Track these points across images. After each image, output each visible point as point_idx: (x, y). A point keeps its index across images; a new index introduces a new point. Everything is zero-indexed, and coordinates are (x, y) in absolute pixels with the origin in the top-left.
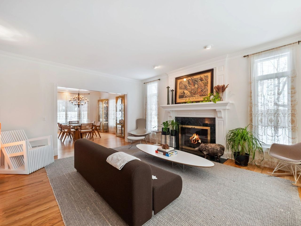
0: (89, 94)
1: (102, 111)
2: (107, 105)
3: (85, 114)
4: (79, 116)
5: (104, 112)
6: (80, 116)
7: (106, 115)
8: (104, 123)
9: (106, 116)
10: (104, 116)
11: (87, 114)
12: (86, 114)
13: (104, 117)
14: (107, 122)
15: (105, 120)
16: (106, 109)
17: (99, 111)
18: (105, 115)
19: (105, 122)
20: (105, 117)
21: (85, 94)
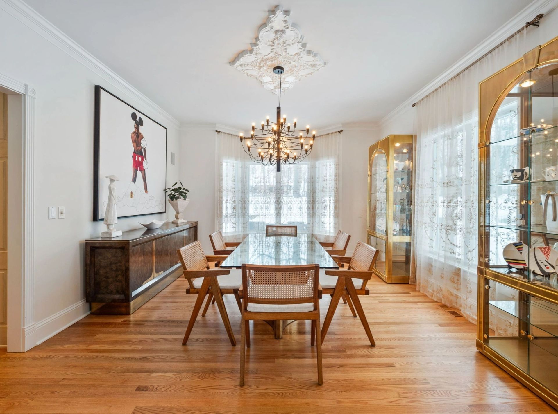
0: (340, 132)
1: (383, 190)
2: (407, 163)
3: (328, 202)
4: (310, 206)
5: (395, 193)
6: (313, 208)
7: (402, 204)
8: (394, 243)
9: (402, 211)
10: (394, 208)
11: (332, 201)
12: (330, 203)
13: (395, 214)
14: (406, 239)
15: (397, 228)
16: (402, 179)
17: (372, 190)
18: (398, 208)
19: (398, 239)
20: (399, 216)
21: (328, 134)
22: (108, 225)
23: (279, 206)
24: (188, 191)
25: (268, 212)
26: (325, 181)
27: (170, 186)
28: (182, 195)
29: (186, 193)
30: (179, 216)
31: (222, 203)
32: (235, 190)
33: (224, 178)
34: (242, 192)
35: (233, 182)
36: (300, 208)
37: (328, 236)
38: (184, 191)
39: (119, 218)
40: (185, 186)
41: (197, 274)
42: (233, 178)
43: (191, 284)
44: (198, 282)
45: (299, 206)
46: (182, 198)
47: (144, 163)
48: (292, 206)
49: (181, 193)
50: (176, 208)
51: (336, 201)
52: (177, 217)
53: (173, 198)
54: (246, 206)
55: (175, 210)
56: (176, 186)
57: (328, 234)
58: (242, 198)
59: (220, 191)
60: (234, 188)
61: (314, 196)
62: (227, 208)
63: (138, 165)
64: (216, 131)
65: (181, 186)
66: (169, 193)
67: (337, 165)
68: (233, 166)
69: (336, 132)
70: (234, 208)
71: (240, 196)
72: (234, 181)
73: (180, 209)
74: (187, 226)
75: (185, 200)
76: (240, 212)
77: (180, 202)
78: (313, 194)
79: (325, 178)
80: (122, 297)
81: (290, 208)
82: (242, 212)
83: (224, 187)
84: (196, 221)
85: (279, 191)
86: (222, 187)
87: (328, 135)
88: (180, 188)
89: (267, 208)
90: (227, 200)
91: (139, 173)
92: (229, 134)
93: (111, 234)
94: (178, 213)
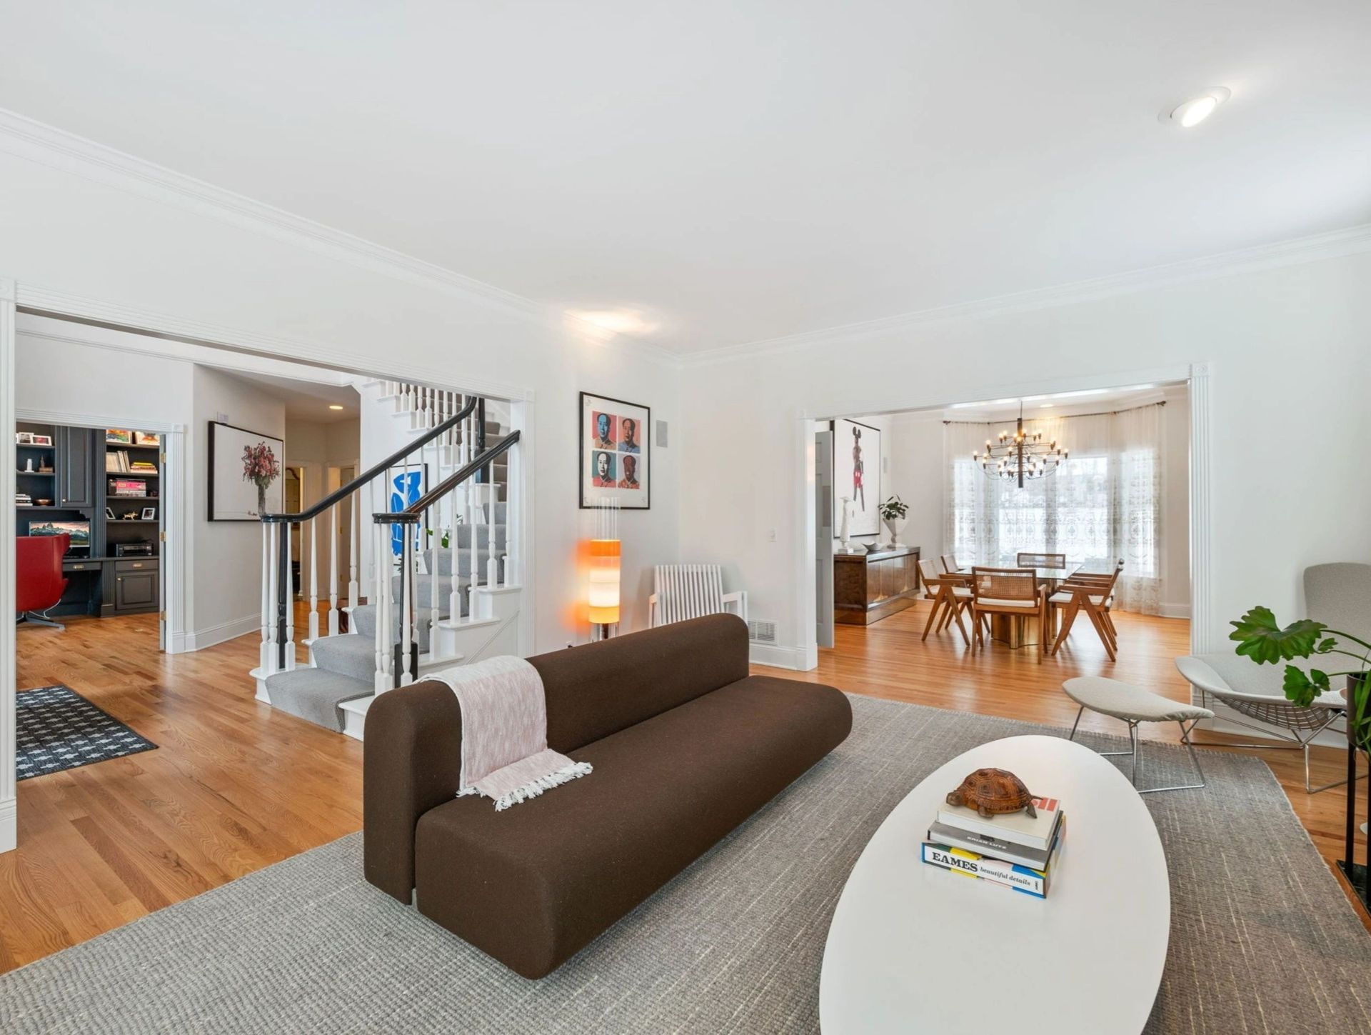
0: (1161, 404)
4: (1111, 528)
6: (1114, 531)
11: (1150, 521)
21: (1140, 408)
22: (843, 543)
23: (1052, 528)
24: (907, 507)
25: (1031, 536)
26: (1134, 486)
27: (885, 501)
28: (899, 512)
29: (904, 510)
30: (897, 538)
31: (954, 523)
32: (975, 504)
33: (957, 486)
34: (986, 506)
35: (971, 493)
36: (1092, 531)
37: (1142, 578)
38: (902, 507)
39: (851, 537)
40: (904, 501)
41: (933, 583)
42: (971, 486)
43: (928, 590)
44: (935, 590)
45: (1088, 529)
46: (900, 515)
47: (862, 478)
48: (1075, 528)
49: (898, 510)
50: (892, 528)
51: (1158, 521)
52: (893, 540)
53: (889, 516)
54: (992, 527)
55: (891, 531)
56: (893, 502)
57: (1141, 576)
58: (985, 514)
59: (951, 506)
60: (973, 501)
61: (1118, 510)
62: (961, 529)
63: (858, 481)
64: (945, 422)
65: (898, 501)
66: (883, 510)
67: (1159, 459)
68: (971, 468)
69: (1154, 405)
70: (973, 530)
71: (982, 511)
72: (972, 491)
73: (898, 531)
74: (905, 552)
75: (904, 518)
76: (983, 536)
77: (899, 522)
78: (1115, 508)
79: (1137, 481)
80: (860, 607)
81: (1072, 531)
82: (985, 537)
83: (957, 501)
84: (918, 546)
85: (1052, 504)
86: (953, 500)
87: (1140, 410)
88: (897, 503)
89: (1029, 531)
90: (961, 518)
91: (858, 489)
92: (963, 423)
93: (847, 551)
94: (895, 535)
